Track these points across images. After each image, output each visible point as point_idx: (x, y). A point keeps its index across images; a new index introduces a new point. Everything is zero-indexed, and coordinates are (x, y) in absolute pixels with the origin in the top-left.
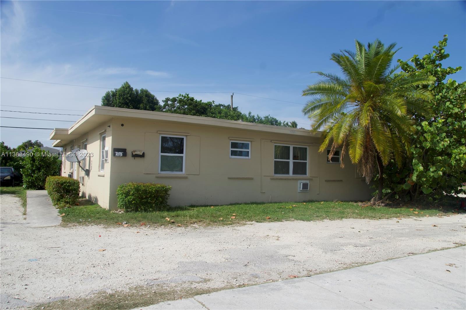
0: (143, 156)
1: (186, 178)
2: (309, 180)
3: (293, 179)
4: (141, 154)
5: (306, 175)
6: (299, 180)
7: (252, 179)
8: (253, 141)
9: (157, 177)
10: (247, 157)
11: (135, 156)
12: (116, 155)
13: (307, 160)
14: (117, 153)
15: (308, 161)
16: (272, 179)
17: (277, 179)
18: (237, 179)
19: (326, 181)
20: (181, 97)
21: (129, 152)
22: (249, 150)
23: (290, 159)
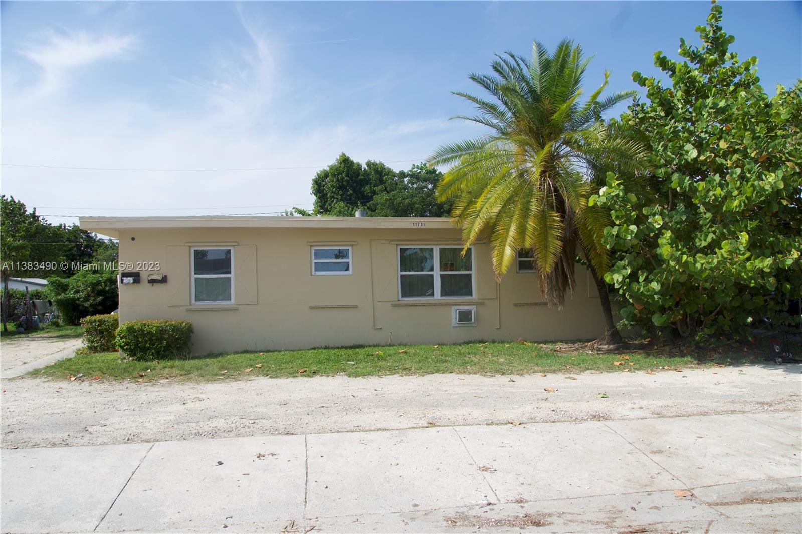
0: (164, 280)
1: (236, 310)
2: (474, 304)
3: (440, 304)
4: (160, 278)
5: (472, 296)
6: (453, 305)
7: (356, 307)
8: (355, 245)
9: (189, 311)
10: (347, 272)
11: (152, 281)
12: (124, 281)
13: (471, 270)
14: (124, 278)
15: (473, 272)
16: (395, 306)
17: (407, 305)
18: (327, 308)
19: (516, 305)
20: (416, 169)
21: (144, 276)
22: (350, 261)
23: (434, 270)
